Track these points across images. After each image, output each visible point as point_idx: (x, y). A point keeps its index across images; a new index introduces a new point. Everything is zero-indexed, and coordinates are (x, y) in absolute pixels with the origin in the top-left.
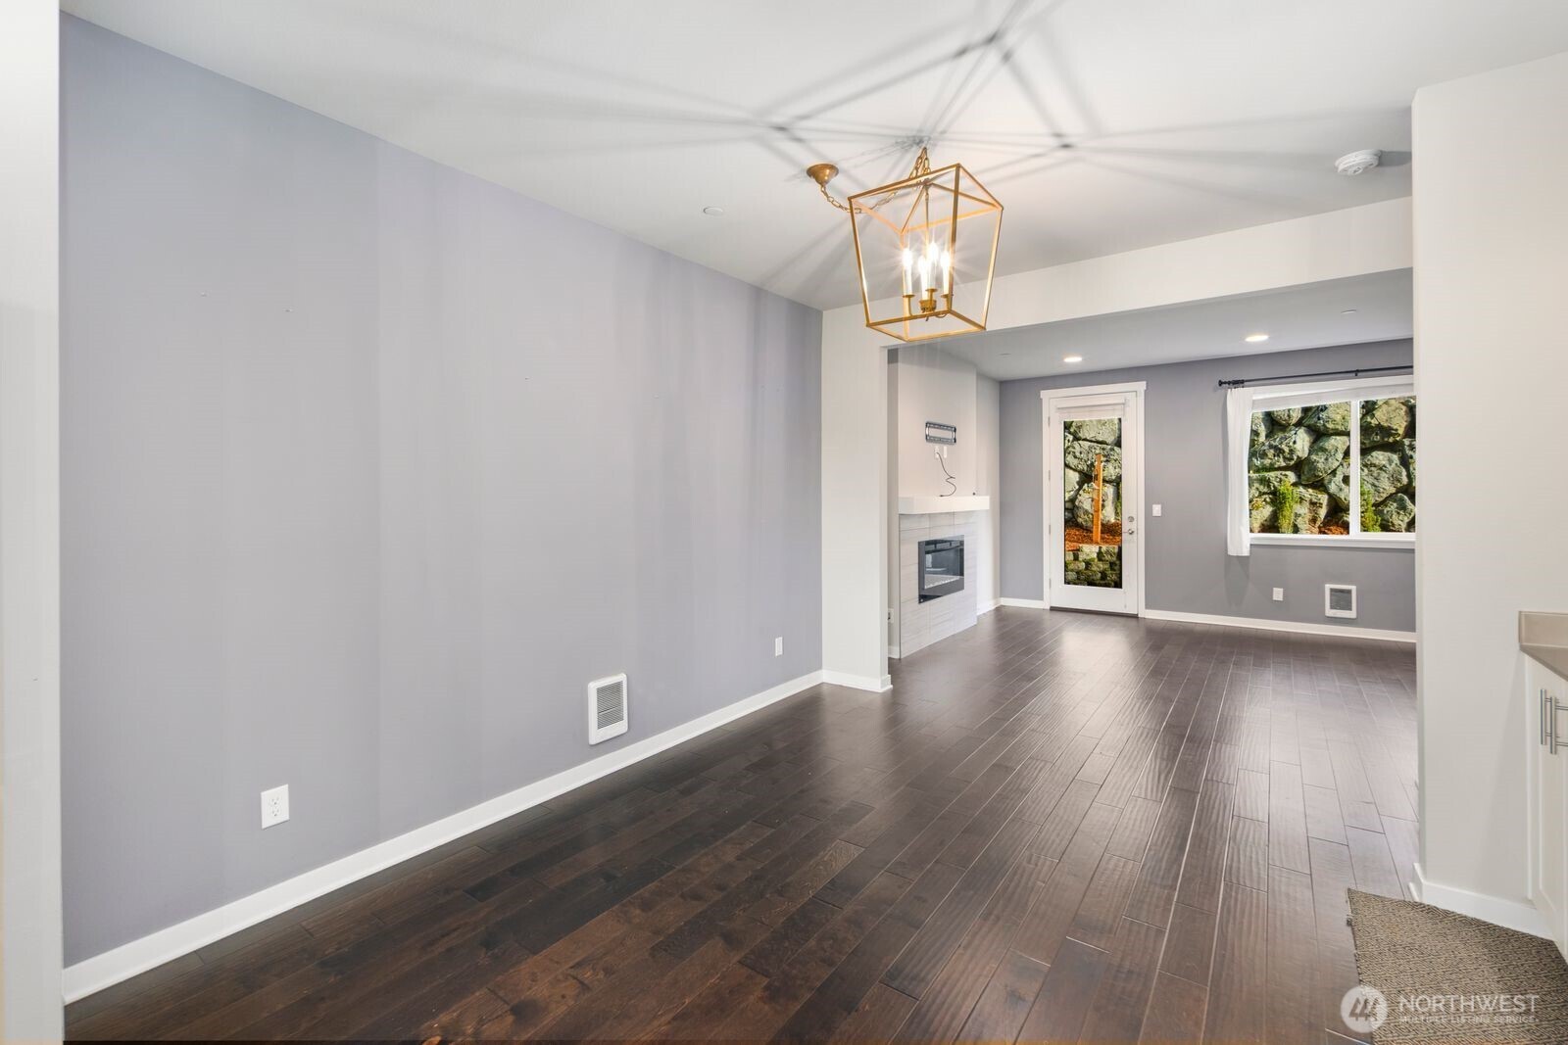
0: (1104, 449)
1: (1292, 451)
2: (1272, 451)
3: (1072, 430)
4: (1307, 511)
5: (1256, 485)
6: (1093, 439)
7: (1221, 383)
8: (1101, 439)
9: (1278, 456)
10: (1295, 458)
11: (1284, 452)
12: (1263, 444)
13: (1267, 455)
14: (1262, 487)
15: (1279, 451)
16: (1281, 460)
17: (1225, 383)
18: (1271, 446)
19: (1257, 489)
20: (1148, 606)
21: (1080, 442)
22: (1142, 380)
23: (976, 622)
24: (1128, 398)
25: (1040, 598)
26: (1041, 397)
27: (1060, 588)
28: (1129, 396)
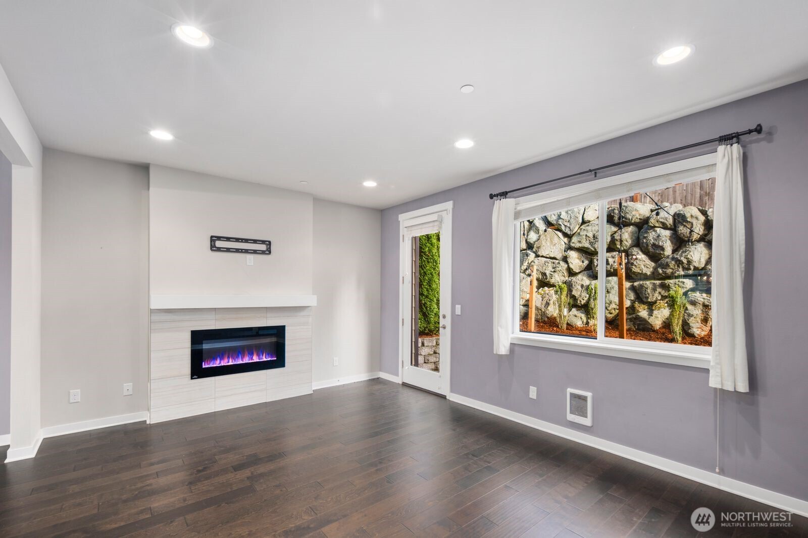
0: (554, 263)
1: (689, 262)
2: (673, 262)
3: (534, 250)
4: (700, 312)
5: (659, 290)
6: (548, 256)
7: (492, 196)
8: (552, 256)
9: (678, 266)
10: (692, 268)
11: (683, 263)
12: (668, 257)
13: (669, 266)
14: (664, 291)
15: (679, 262)
16: (681, 269)
17: (495, 196)
18: (673, 259)
19: (660, 293)
20: (452, 391)
21: (539, 258)
22: (450, 200)
23: (312, 392)
24: (443, 216)
25: (397, 375)
26: (399, 220)
27: (408, 368)
28: (444, 214)
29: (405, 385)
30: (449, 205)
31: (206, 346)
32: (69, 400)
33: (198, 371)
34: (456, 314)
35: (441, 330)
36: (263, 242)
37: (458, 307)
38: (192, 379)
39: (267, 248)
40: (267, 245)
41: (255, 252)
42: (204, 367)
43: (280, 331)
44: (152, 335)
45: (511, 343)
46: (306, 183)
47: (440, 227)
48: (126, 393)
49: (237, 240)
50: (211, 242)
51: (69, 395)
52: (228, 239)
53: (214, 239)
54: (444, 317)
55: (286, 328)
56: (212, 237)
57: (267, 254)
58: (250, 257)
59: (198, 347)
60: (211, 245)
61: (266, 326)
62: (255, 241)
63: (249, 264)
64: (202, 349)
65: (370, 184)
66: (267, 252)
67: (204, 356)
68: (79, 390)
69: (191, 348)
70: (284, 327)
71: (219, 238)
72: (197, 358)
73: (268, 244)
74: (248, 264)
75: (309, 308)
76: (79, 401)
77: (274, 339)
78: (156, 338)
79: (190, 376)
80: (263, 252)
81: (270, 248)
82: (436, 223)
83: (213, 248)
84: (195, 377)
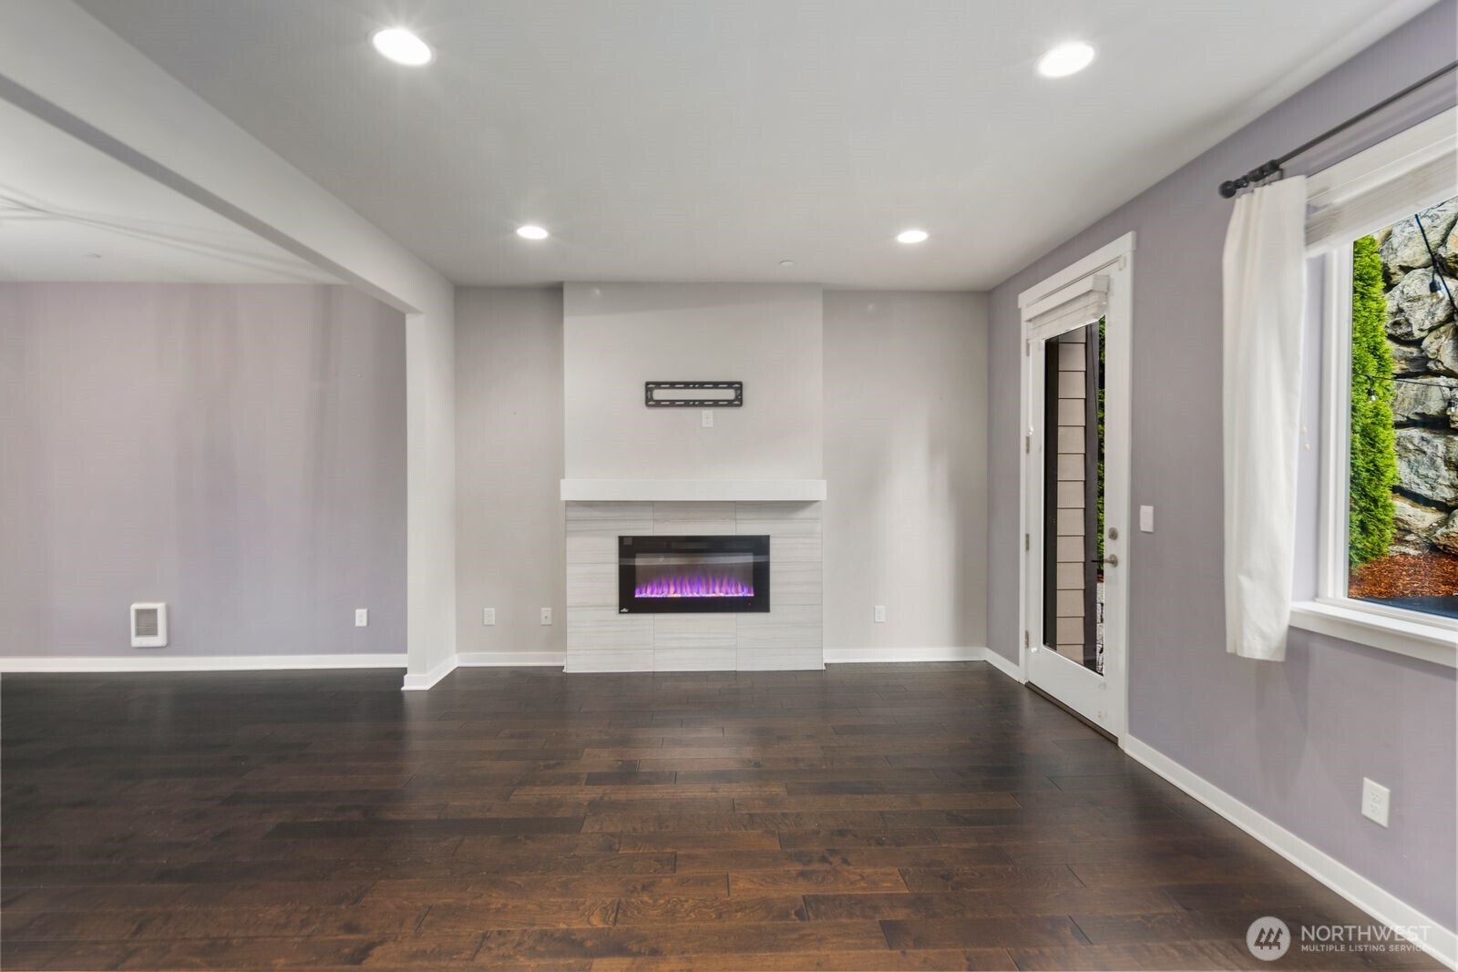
7: (1229, 190)
17: (1237, 184)
20: (1130, 728)
22: (1127, 232)
23: (824, 668)
24: (1111, 276)
25: (1016, 661)
26: (1019, 306)
27: (1038, 651)
28: (1113, 270)
29: (1030, 687)
30: (1124, 245)
31: (640, 561)
32: (483, 622)
33: (630, 602)
34: (1142, 529)
35: (1107, 567)
36: (730, 385)
37: (1147, 512)
38: (620, 612)
39: (736, 394)
40: (736, 389)
41: (716, 403)
42: (637, 596)
43: (759, 545)
44: (568, 539)
45: (1291, 628)
46: (790, 263)
47: (1102, 308)
48: (544, 622)
49: (687, 385)
50: (647, 391)
51: (483, 615)
52: (672, 385)
53: (650, 387)
54: (1114, 535)
55: (772, 541)
56: (647, 384)
57: (736, 405)
58: (707, 414)
59: (628, 562)
60: (647, 397)
61: (734, 534)
62: (716, 385)
63: (706, 426)
64: (634, 566)
65: (912, 237)
66: (736, 403)
67: (639, 578)
68: (493, 609)
69: (620, 561)
70: (768, 537)
71: (658, 385)
72: (628, 579)
73: (738, 387)
74: (704, 425)
75: (816, 505)
76: (493, 623)
77: (748, 559)
78: (573, 544)
79: (618, 608)
80: (730, 404)
81: (741, 394)
82: (1093, 298)
83: (650, 402)
84: (624, 610)
